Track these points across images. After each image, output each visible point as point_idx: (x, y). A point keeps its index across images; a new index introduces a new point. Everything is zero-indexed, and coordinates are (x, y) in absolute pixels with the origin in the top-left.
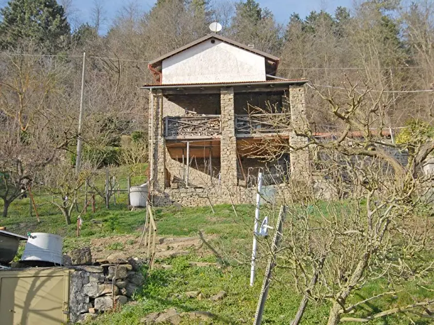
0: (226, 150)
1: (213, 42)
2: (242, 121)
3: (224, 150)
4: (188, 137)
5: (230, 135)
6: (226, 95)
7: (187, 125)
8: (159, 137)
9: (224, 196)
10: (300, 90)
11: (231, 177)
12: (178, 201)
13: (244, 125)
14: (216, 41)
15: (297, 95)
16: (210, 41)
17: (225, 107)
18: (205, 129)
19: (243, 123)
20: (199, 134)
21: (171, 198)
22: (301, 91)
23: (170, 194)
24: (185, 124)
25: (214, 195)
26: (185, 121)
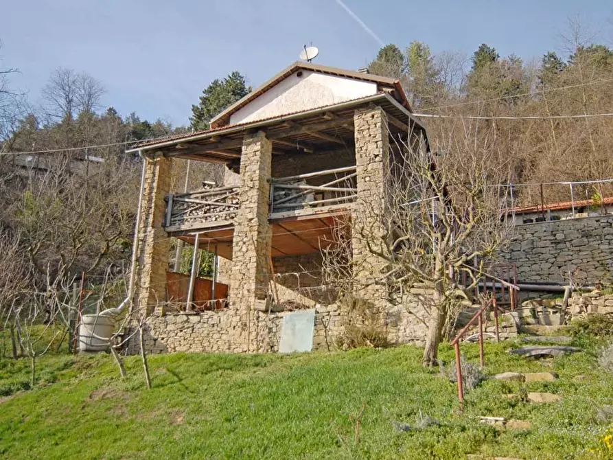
0: (241, 243)
1: (300, 75)
2: (283, 189)
3: (237, 243)
4: (197, 225)
5: (250, 216)
6: (250, 147)
7: (199, 205)
8: (149, 229)
9: (231, 331)
10: (373, 116)
11: (246, 292)
12: (163, 339)
13: (286, 195)
14: (305, 73)
15: (367, 127)
16: (296, 74)
17: (246, 167)
18: (224, 209)
19: (283, 192)
20: (214, 219)
21: (152, 333)
22: (375, 116)
23: (152, 326)
24: (197, 204)
25: (215, 328)
26: (197, 198)
